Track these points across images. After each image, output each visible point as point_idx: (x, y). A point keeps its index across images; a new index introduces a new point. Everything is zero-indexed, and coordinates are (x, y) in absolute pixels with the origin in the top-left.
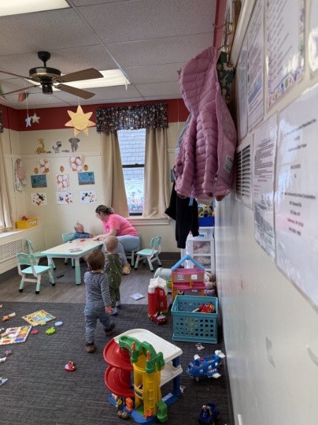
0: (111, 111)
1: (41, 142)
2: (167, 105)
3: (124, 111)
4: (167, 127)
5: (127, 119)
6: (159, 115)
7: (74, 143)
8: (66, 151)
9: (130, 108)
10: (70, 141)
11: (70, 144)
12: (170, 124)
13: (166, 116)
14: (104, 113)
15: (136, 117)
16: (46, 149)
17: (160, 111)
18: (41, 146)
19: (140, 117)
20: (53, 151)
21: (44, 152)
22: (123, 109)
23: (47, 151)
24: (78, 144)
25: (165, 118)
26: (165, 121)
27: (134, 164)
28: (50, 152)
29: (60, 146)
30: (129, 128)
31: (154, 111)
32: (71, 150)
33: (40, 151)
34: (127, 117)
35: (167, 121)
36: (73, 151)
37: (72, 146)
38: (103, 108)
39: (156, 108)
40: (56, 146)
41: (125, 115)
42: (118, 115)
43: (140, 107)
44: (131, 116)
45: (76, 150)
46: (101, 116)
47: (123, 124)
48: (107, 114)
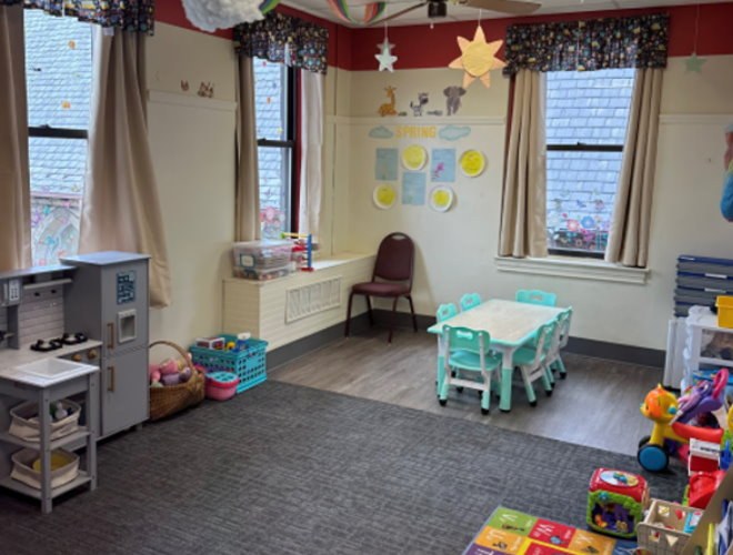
0: (537, 33)
1: (391, 92)
2: (669, 18)
3: (567, 32)
4: (663, 66)
5: (571, 48)
6: (648, 40)
7: (454, 96)
8: (436, 113)
9: (581, 24)
10: (447, 92)
11: (445, 99)
12: (672, 61)
13: (665, 42)
14: (524, 36)
15: (595, 44)
16: (399, 108)
17: (651, 32)
18: (388, 101)
19: (603, 44)
20: (410, 112)
21: (394, 113)
22: (565, 27)
23: (399, 111)
24: (462, 99)
25: (661, 47)
26: (659, 53)
27: (575, 142)
28: (404, 114)
29: (425, 101)
30: (573, 68)
31: (637, 30)
32: (445, 110)
33: (387, 110)
34: (573, 43)
35: (666, 54)
36: (449, 114)
37: (450, 103)
38: (523, 25)
39: (642, 24)
40: (417, 103)
41: (570, 40)
42: (554, 40)
43: (605, 24)
44: (582, 42)
45: (456, 109)
46: (515, 43)
47: (561, 57)
48: (528, 39)
